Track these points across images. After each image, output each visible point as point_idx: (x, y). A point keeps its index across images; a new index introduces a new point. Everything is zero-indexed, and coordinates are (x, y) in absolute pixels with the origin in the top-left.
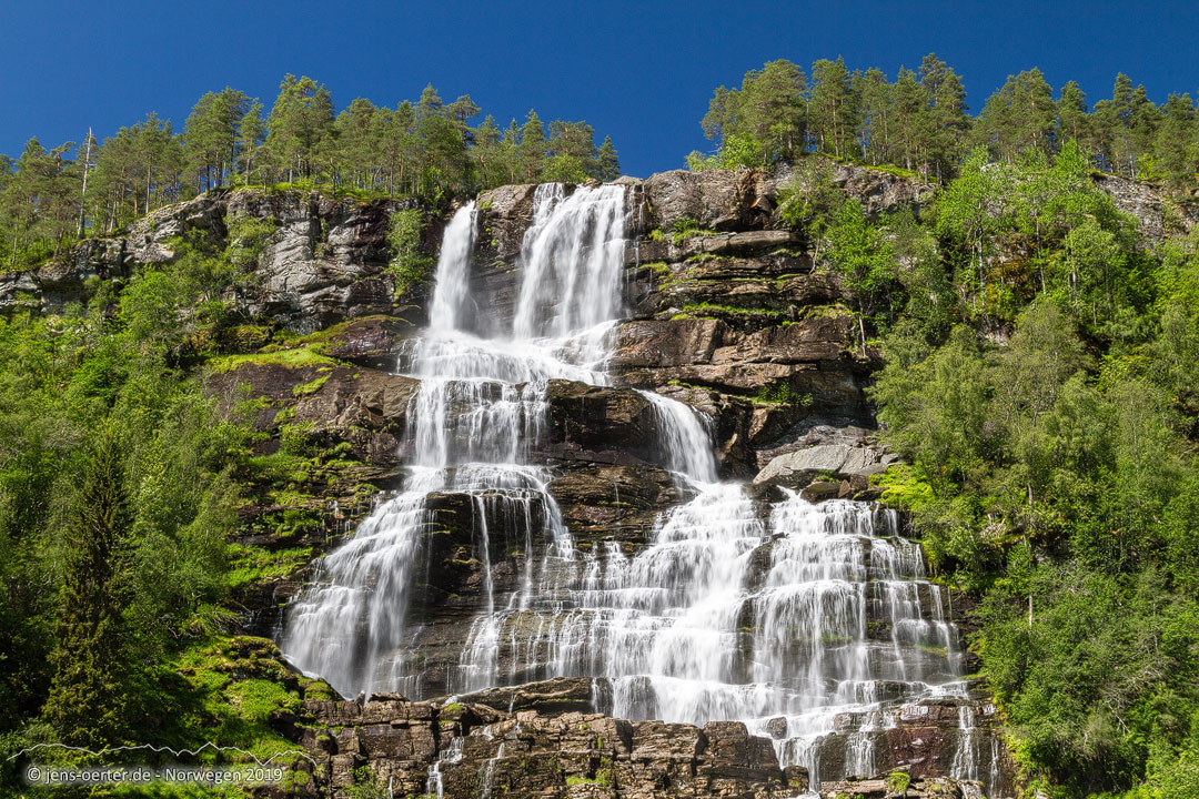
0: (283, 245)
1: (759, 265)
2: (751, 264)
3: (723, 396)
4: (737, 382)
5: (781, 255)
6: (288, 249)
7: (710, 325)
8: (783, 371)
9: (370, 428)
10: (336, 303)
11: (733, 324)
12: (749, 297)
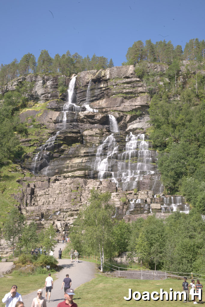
1: (131, 86)
3: (121, 113)
4: (124, 110)
5: (135, 83)
6: (38, 87)
7: (120, 99)
8: (134, 108)
9: (50, 122)
10: (48, 97)
11: (125, 98)
12: (128, 92)
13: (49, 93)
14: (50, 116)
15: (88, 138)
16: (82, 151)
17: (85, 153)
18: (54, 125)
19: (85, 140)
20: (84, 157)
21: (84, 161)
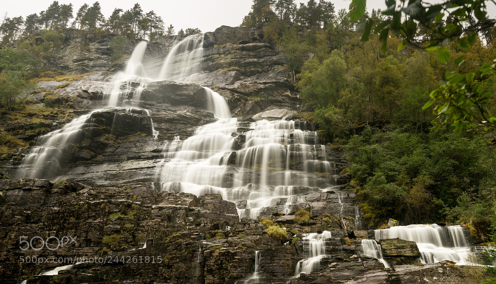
0: (70, 47)
1: (254, 54)
2: (251, 53)
3: (236, 94)
4: (243, 90)
5: (263, 50)
6: (72, 48)
7: (233, 73)
8: (262, 86)
9: (83, 98)
10: (87, 66)
11: (243, 74)
12: (249, 64)
13: (91, 60)
14: (86, 87)
15: (163, 126)
16: (149, 148)
17: (154, 151)
18: (91, 102)
19: (156, 129)
20: (152, 158)
21: (152, 165)
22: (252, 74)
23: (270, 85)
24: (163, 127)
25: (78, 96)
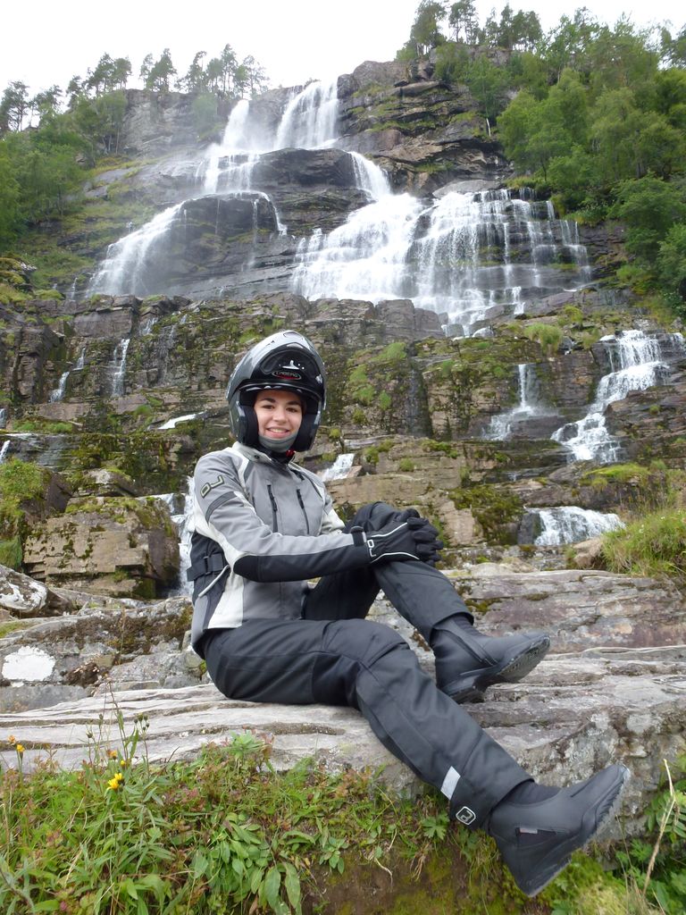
0: (136, 117)
1: (421, 100)
2: (416, 100)
3: (398, 164)
4: (408, 158)
5: (434, 93)
6: (138, 119)
8: (438, 149)
9: (164, 186)
10: (164, 144)
11: (406, 133)
12: (414, 117)
13: (168, 134)
14: (167, 171)
15: (294, 216)
16: (277, 250)
17: (285, 254)
18: (177, 193)
19: (283, 222)
20: (283, 263)
21: (285, 273)
22: (419, 131)
23: (451, 145)
24: (293, 218)
25: (157, 185)
